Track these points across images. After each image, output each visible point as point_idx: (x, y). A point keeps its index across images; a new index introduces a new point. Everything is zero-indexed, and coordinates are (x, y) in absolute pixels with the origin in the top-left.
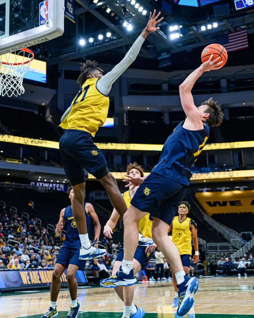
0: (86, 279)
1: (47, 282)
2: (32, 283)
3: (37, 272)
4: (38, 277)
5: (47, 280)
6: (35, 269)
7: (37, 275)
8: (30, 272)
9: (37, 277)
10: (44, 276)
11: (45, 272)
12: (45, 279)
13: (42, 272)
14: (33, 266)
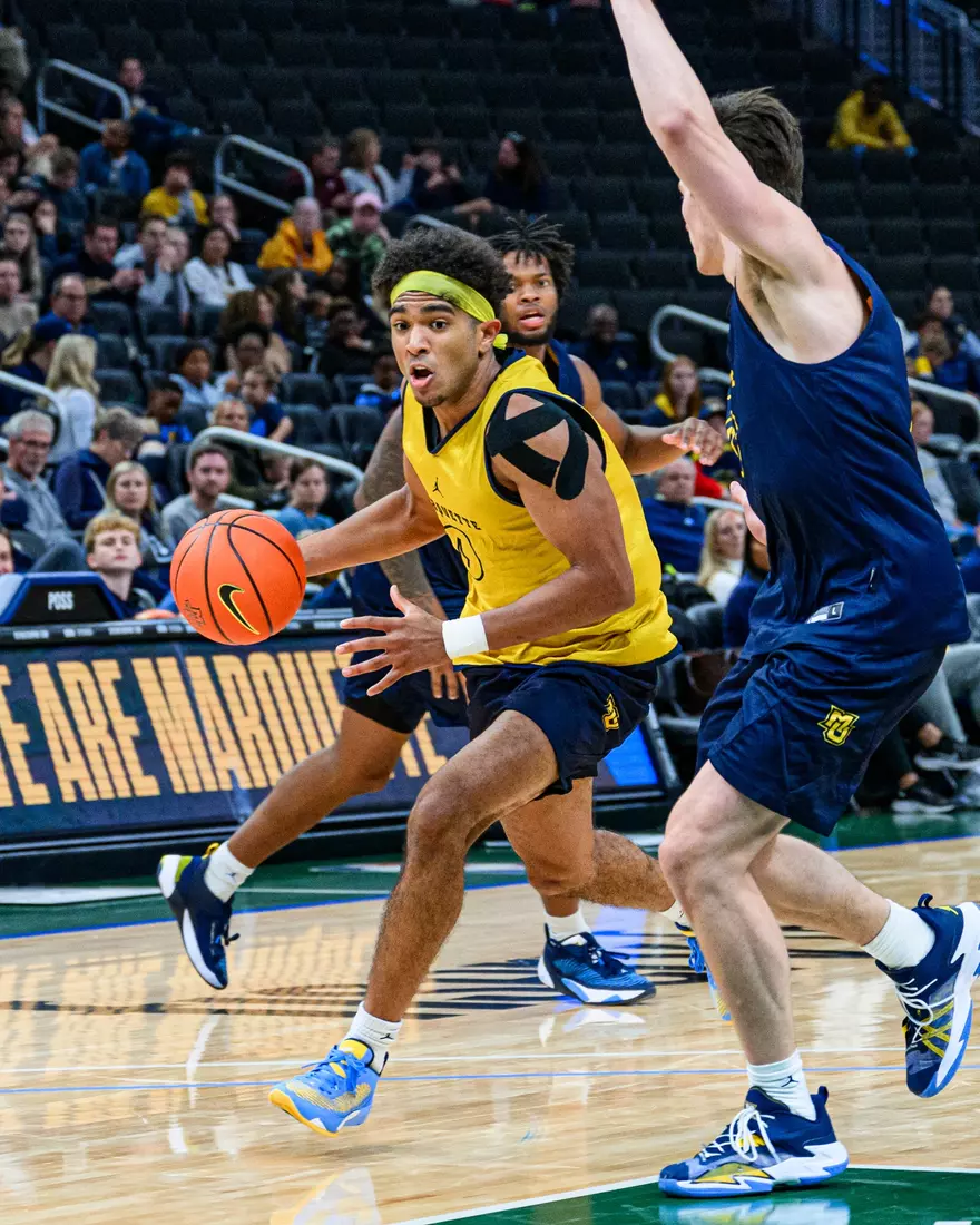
0: (661, 742)
1: (226, 786)
2: (69, 796)
3: (108, 670)
4: (128, 728)
5: (229, 761)
6: (87, 631)
7: (114, 704)
8: (38, 673)
9: (111, 730)
10: (189, 714)
11: (196, 665)
12: (200, 751)
13: (168, 665)
14: (61, 601)
